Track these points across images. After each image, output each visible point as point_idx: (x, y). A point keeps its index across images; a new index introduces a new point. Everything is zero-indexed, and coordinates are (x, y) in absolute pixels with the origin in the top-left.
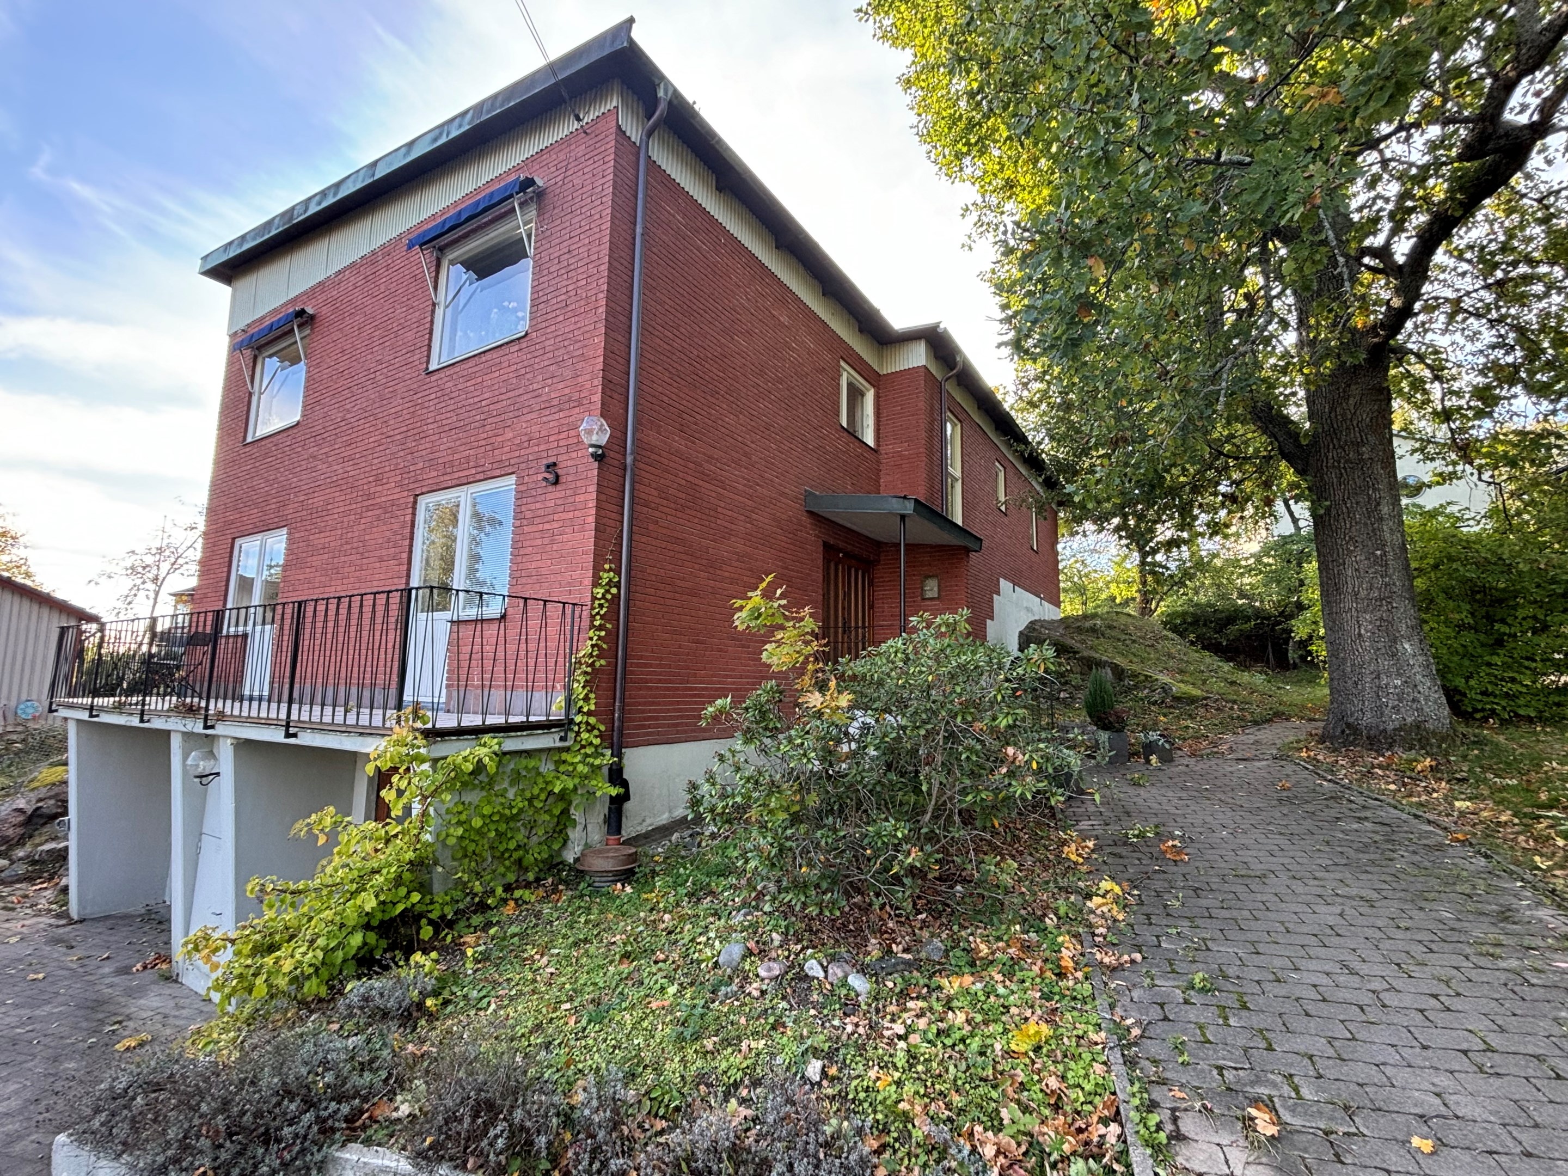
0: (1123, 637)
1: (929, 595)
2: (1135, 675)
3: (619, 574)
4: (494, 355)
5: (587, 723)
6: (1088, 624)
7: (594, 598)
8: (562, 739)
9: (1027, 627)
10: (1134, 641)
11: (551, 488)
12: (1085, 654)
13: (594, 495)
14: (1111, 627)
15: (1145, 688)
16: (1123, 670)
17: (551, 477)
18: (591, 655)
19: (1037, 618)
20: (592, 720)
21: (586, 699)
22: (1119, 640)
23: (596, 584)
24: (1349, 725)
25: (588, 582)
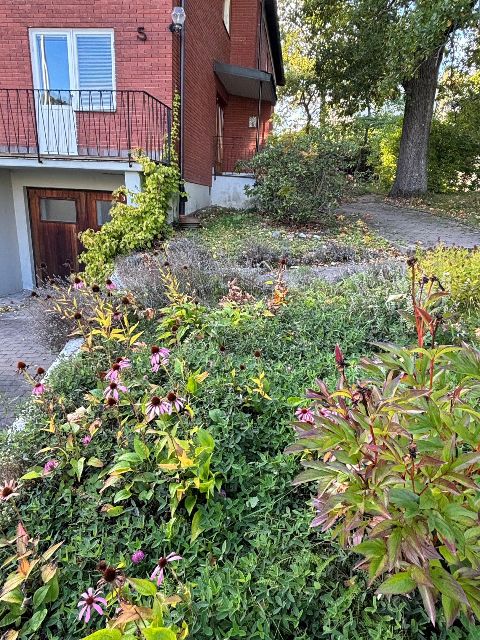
1: (251, 126)
3: (180, 95)
7: (173, 106)
11: (141, 42)
13: (171, 51)
17: (142, 37)
18: (175, 135)
21: (175, 155)
23: (173, 100)
24: (399, 190)
25: (170, 98)
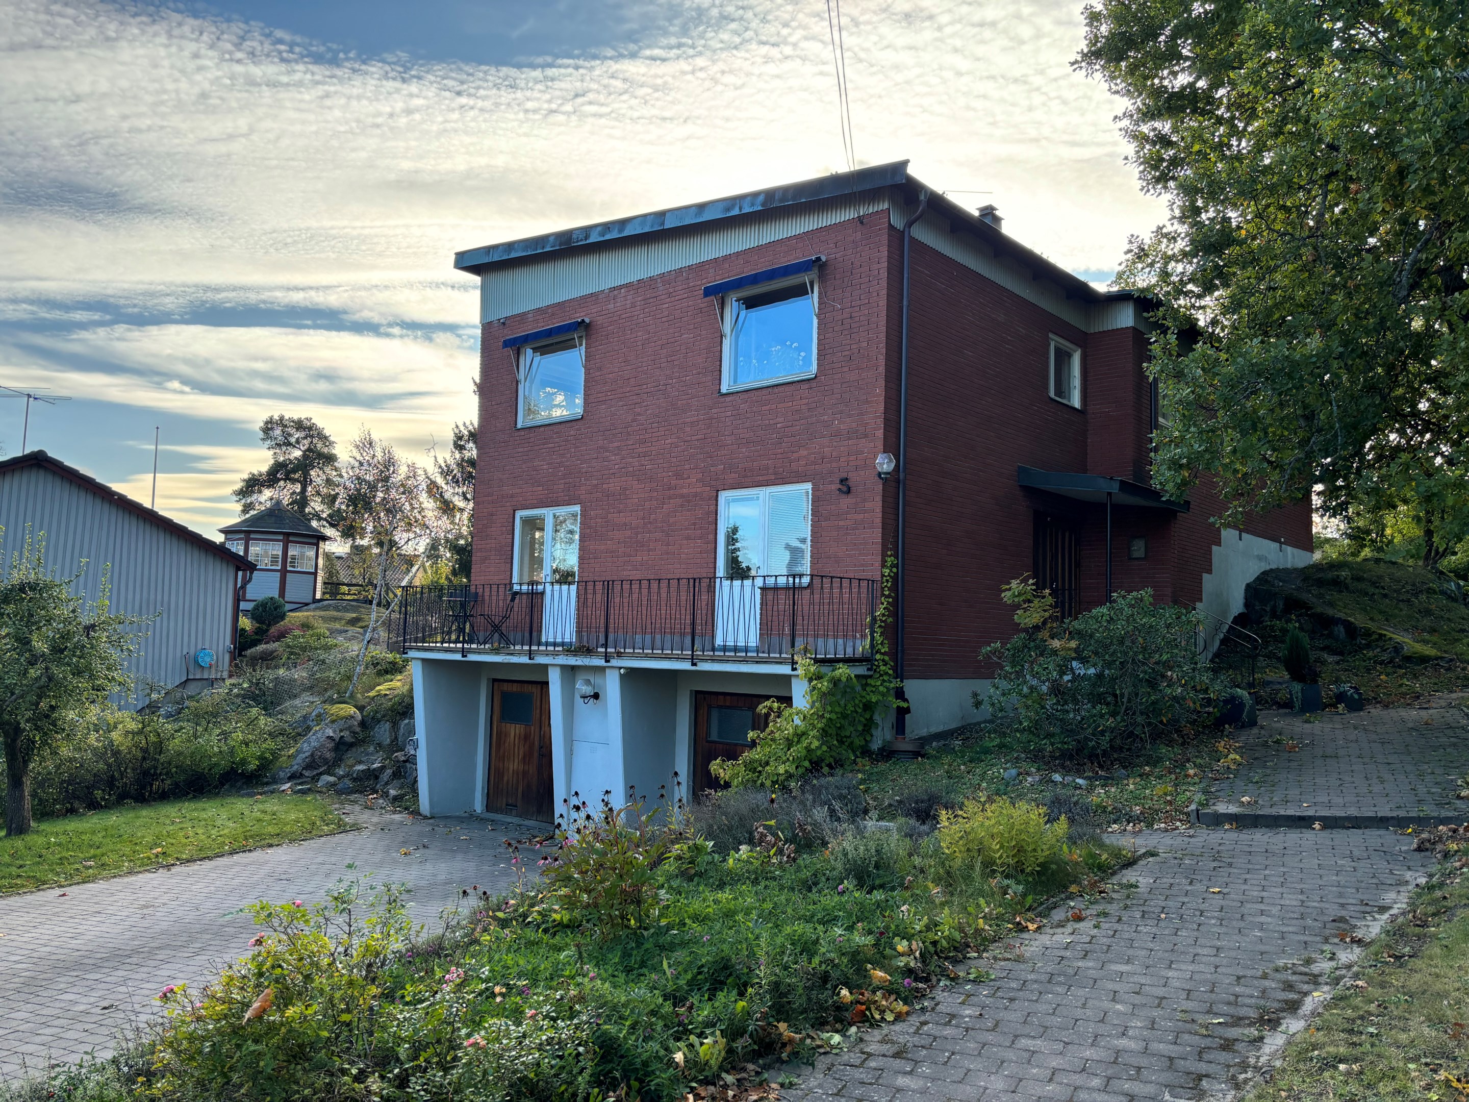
0: (1372, 590)
1: (1136, 555)
2: (1368, 633)
3: (896, 556)
4: (787, 388)
5: (883, 660)
6: (1330, 575)
7: (883, 576)
8: (868, 669)
9: (1258, 578)
10: (1385, 596)
11: (843, 496)
12: (1319, 610)
13: (880, 503)
14: (1359, 579)
15: (1377, 646)
16: (1356, 628)
17: (845, 489)
18: (883, 615)
19: (1274, 566)
20: (887, 658)
21: (882, 643)
22: (1366, 594)
23: (883, 566)
25: (878, 564)
